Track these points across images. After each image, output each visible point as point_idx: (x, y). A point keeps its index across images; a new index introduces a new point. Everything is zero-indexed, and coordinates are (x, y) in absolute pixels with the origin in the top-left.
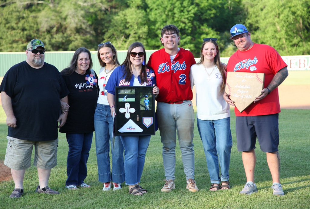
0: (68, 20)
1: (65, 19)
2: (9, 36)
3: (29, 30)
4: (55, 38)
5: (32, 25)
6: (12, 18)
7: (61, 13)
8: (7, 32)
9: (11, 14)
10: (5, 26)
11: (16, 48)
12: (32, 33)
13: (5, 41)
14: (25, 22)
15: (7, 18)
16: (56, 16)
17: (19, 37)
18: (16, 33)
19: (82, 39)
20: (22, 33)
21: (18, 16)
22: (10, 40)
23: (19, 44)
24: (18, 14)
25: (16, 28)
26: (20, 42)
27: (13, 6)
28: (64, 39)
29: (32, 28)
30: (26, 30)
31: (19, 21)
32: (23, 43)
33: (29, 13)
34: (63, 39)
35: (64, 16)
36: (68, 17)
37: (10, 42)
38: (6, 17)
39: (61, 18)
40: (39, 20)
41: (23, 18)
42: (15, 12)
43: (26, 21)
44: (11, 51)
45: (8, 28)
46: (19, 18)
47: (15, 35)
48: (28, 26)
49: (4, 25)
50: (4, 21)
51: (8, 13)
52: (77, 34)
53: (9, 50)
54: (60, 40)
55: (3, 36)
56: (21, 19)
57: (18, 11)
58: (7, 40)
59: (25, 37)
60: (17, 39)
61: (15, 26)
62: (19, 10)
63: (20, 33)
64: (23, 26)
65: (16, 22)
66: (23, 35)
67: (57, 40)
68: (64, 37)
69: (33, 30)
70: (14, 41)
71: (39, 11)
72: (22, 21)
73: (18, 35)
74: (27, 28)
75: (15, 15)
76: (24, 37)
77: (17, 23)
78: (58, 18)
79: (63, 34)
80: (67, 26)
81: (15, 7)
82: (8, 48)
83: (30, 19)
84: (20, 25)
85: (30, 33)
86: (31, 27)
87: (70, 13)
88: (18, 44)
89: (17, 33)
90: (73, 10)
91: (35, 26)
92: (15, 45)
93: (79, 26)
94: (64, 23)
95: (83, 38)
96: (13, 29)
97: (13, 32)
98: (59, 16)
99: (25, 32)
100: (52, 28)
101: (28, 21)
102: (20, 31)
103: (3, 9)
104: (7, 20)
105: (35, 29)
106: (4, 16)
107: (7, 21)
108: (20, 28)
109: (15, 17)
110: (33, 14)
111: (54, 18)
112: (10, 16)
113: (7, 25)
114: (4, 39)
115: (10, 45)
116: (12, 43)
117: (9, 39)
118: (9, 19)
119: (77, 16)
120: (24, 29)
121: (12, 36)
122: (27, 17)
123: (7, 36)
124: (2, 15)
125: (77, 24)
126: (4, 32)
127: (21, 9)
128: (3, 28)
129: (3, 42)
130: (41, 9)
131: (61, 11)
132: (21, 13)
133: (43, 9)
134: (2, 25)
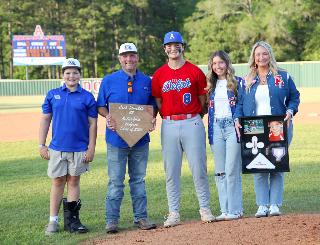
0: (268, 30)
1: (265, 28)
2: (207, 49)
3: (227, 42)
5: (231, 36)
7: (261, 23)
8: (205, 44)
9: (210, 26)
10: (203, 38)
12: (230, 45)
13: (203, 54)
14: (223, 34)
15: (206, 30)
16: (255, 26)
18: (214, 45)
19: (281, 50)
20: (220, 45)
21: (217, 27)
22: (208, 52)
24: (216, 25)
25: (215, 40)
27: (212, 17)
30: (224, 42)
31: (218, 33)
33: (228, 24)
35: (263, 26)
36: (269, 27)
37: (208, 54)
38: (204, 30)
39: (261, 28)
40: (238, 31)
41: (221, 29)
42: (214, 23)
43: (225, 32)
45: (206, 41)
46: (218, 30)
47: (213, 48)
48: (226, 37)
49: (202, 38)
50: (202, 34)
51: (206, 25)
52: (277, 45)
55: (201, 48)
56: (219, 31)
57: (216, 22)
58: (205, 52)
59: (223, 48)
61: (213, 38)
62: (218, 21)
63: (218, 45)
64: (221, 38)
65: (214, 33)
66: (221, 46)
69: (231, 41)
71: (237, 21)
72: (221, 33)
73: (217, 47)
74: (225, 39)
75: (214, 26)
77: (215, 35)
78: (258, 28)
80: (267, 36)
81: (214, 19)
83: (229, 31)
84: (218, 36)
85: (228, 44)
86: (229, 38)
87: (271, 22)
89: (216, 45)
90: (275, 19)
91: (234, 37)
93: (279, 37)
94: (263, 33)
95: (283, 48)
96: (211, 41)
97: (212, 43)
98: (259, 26)
99: (224, 44)
100: (250, 38)
101: (226, 32)
102: (218, 43)
103: (201, 21)
105: (233, 40)
106: (202, 28)
107: (205, 33)
108: (218, 40)
109: (213, 29)
110: (232, 25)
111: (253, 28)
112: (209, 28)
113: (206, 37)
114: (203, 51)
117: (207, 51)
118: (207, 31)
119: (278, 25)
120: (222, 41)
121: (210, 48)
122: (226, 28)
123: (205, 48)
124: (200, 27)
125: (277, 34)
126: (202, 44)
127: (219, 20)
128: (201, 40)
129: (201, 55)
130: (239, 19)
131: (261, 21)
132: (220, 24)
133: (241, 20)
134: (200, 38)
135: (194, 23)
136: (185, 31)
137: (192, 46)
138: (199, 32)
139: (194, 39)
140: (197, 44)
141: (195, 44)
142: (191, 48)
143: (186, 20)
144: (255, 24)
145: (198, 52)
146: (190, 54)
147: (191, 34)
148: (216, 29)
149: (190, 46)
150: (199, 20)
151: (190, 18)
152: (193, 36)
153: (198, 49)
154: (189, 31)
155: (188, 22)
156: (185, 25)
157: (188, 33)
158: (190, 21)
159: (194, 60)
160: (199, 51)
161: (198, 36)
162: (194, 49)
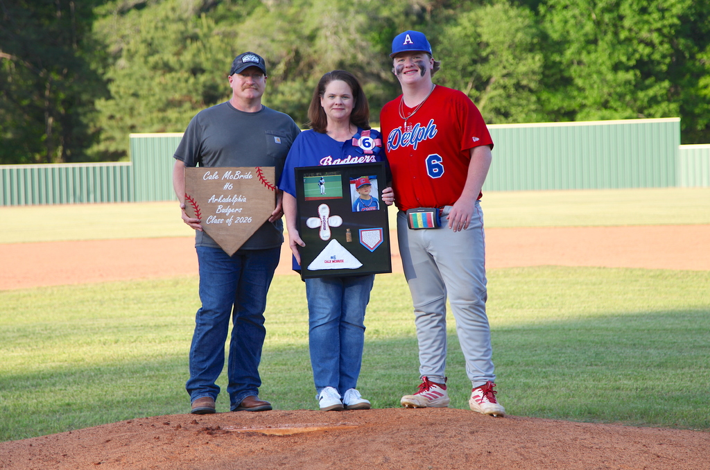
0: (320, 43)
1: (312, 38)
2: (157, 90)
3: (212, 72)
4: (283, 93)
5: (220, 56)
6: (165, 38)
7: (299, 22)
8: (152, 78)
9: (163, 28)
10: (146, 62)
11: (177, 120)
12: (218, 80)
13: (147, 105)
14: (199, 51)
15: (152, 39)
16: (286, 32)
17: (185, 92)
18: (175, 81)
20: (192, 80)
21: (182, 33)
22: (160, 99)
23: (185, 111)
24: (181, 26)
25: (177, 67)
26: (187, 105)
28: (307, 94)
29: (220, 66)
30: (203, 71)
31: (185, 47)
32: (193, 108)
33: (212, 24)
34: (303, 96)
35: (307, 32)
36: (322, 33)
37: (161, 105)
38: (149, 37)
39: (300, 37)
40: (239, 42)
41: (195, 38)
42: (174, 21)
43: (204, 46)
44: (163, 131)
45: (155, 68)
46: (187, 39)
47: (174, 87)
48: (207, 59)
49: (142, 60)
50: (143, 49)
51: (153, 25)
53: (156, 127)
54: (296, 97)
55: (141, 89)
56: (188, 42)
57: (180, 19)
58: (152, 99)
59: (201, 90)
60: (177, 96)
61: (172, 60)
62: (185, 16)
63: (187, 81)
64: (194, 62)
65: (175, 49)
66: (195, 84)
67: (288, 97)
68: (307, 89)
69: (223, 71)
70: (171, 104)
71: (238, 17)
72: (193, 47)
73: (183, 85)
74: (207, 65)
75: (174, 28)
76: (196, 90)
77: (178, 54)
78: (293, 37)
79: (305, 80)
80: (315, 57)
81: (173, 9)
82: (155, 121)
83: (215, 41)
84: (187, 57)
85: (213, 79)
86: (217, 61)
87: (326, 21)
88: (182, 110)
89: (179, 80)
90: (336, 14)
91: (229, 59)
92: (172, 114)
93: (348, 59)
94: (305, 50)
96: (168, 68)
97: (168, 76)
98: (295, 31)
99: (202, 78)
100: (274, 64)
101: (208, 46)
102: (186, 75)
103: (140, 16)
104: (150, 45)
106: (144, 34)
107: (152, 48)
108: (186, 65)
109: (173, 36)
110: (223, 27)
111: (281, 37)
112: (160, 34)
113: (152, 60)
114: (145, 97)
115: (161, 115)
116: (163, 110)
117: (157, 97)
118: (156, 42)
119: (346, 30)
120: (196, 70)
121: (165, 88)
122: (206, 36)
123: (150, 89)
124: (139, 31)
125: (343, 53)
126: (144, 78)
127: (189, 14)
128: (139, 68)
129: (141, 106)
130: (244, 13)
131: (301, 18)
132: (190, 25)
133: (249, 14)
134: (138, 60)
135: (122, 21)
136: (96, 42)
137: (117, 82)
138: (135, 44)
139: (122, 62)
140: (130, 76)
141: (125, 76)
142: (112, 88)
143: (99, 10)
144: (286, 25)
145: (131, 100)
146: (111, 102)
147: (113, 48)
148: (179, 36)
149: (110, 81)
150: (133, 13)
151: (109, 6)
152: (117, 56)
153: (132, 91)
154: (107, 41)
155: (104, 16)
156: (97, 25)
157: (105, 47)
158: (109, 13)
159: (121, 119)
160: (135, 95)
161: (131, 56)
162: (122, 91)
